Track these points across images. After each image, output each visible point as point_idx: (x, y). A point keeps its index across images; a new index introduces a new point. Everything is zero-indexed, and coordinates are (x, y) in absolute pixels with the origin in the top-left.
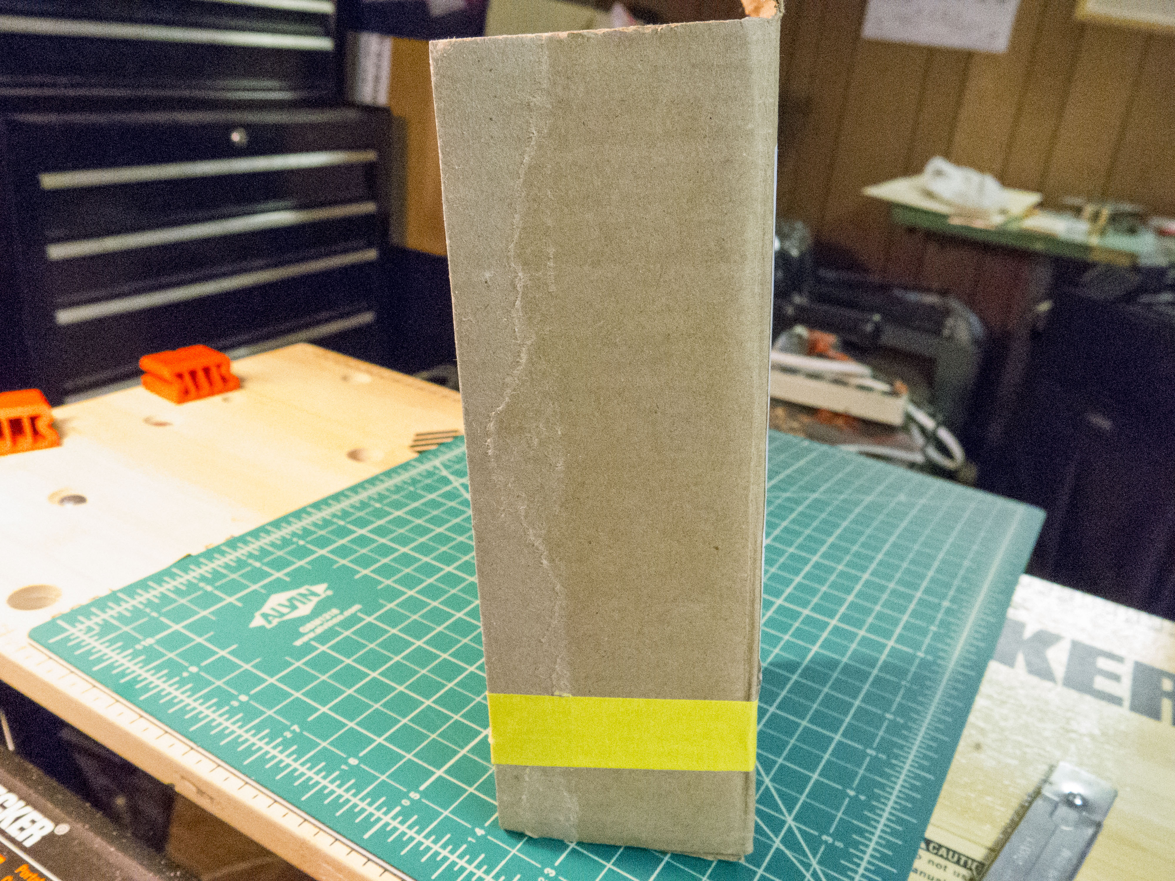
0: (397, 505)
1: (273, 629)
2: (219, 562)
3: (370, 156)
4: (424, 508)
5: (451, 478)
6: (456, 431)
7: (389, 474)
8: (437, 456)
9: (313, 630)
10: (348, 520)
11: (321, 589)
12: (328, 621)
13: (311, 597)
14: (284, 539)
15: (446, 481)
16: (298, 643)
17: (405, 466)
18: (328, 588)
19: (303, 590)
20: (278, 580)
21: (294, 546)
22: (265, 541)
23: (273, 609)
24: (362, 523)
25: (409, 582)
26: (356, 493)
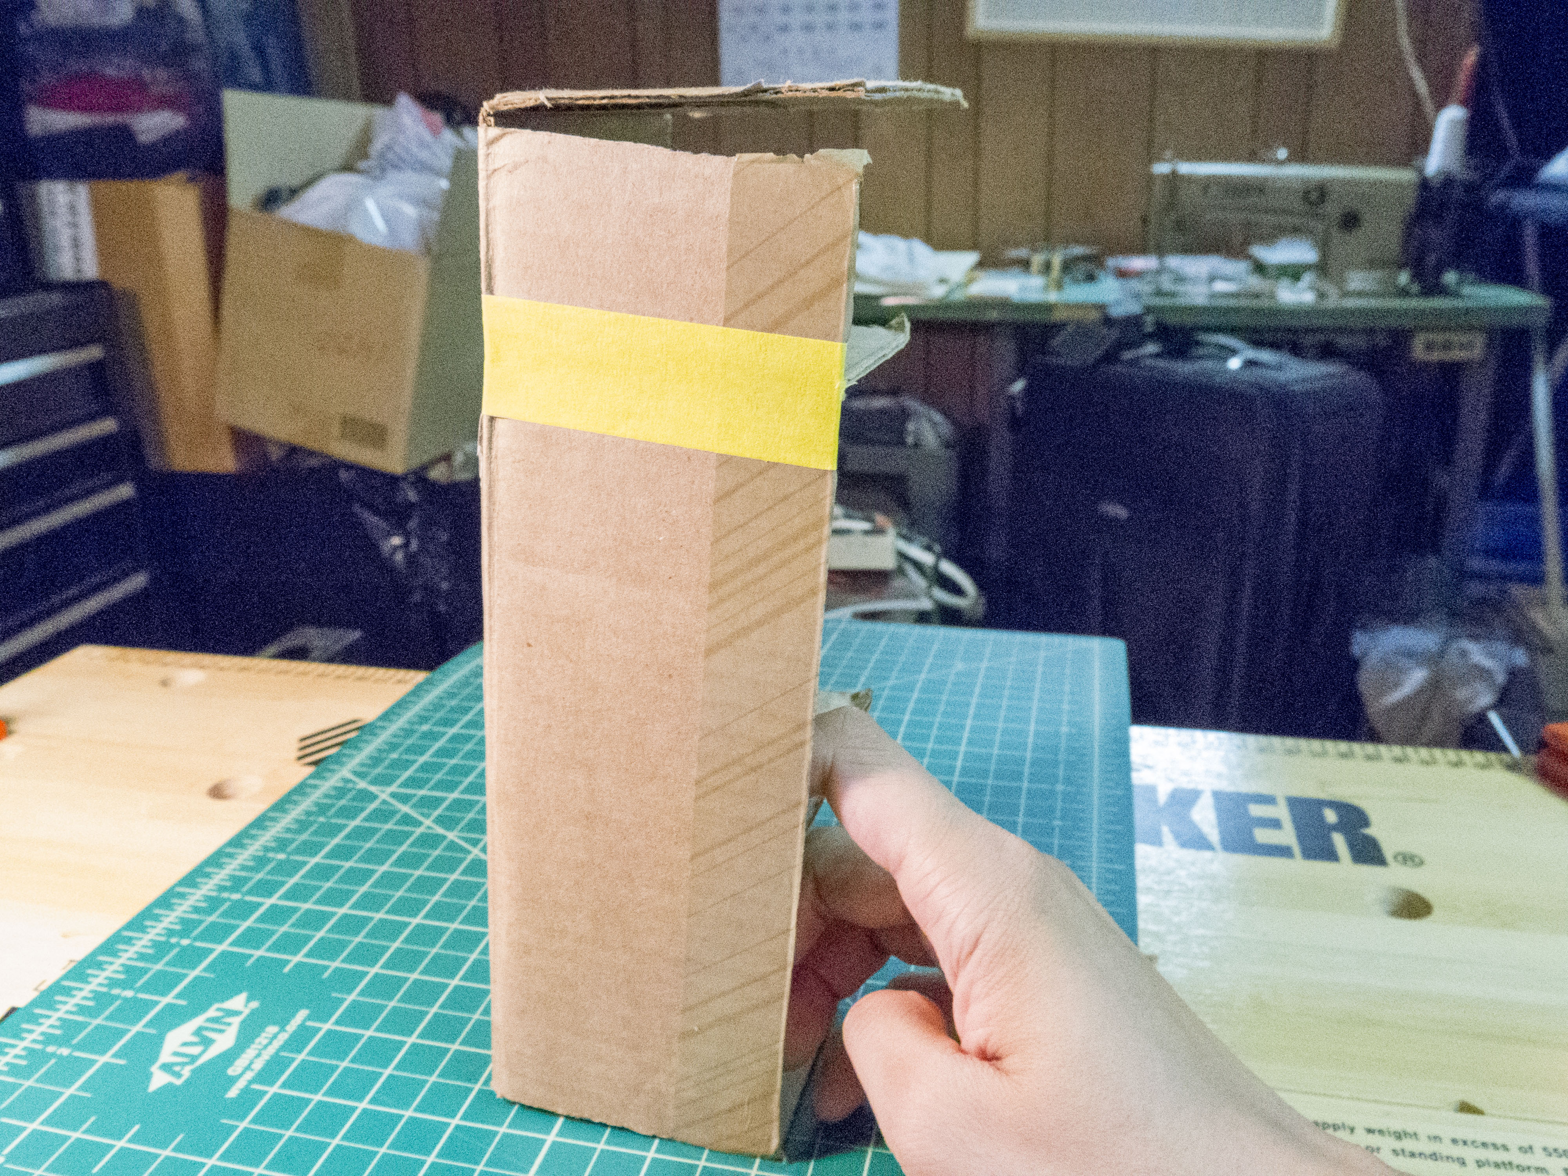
0: (311, 848)
1: (188, 1082)
2: (66, 1008)
3: (94, 352)
4: (348, 842)
5: (373, 789)
6: (355, 721)
7: (281, 806)
8: (342, 764)
9: (248, 1068)
10: (245, 889)
11: (238, 1002)
12: (266, 1047)
13: (228, 1020)
14: (156, 944)
15: (367, 797)
16: (233, 1093)
17: (301, 789)
18: (249, 1000)
19: (212, 1013)
20: (170, 1007)
21: (175, 951)
22: (128, 955)
23: (176, 1054)
24: (266, 888)
25: (366, 955)
26: (242, 846)
